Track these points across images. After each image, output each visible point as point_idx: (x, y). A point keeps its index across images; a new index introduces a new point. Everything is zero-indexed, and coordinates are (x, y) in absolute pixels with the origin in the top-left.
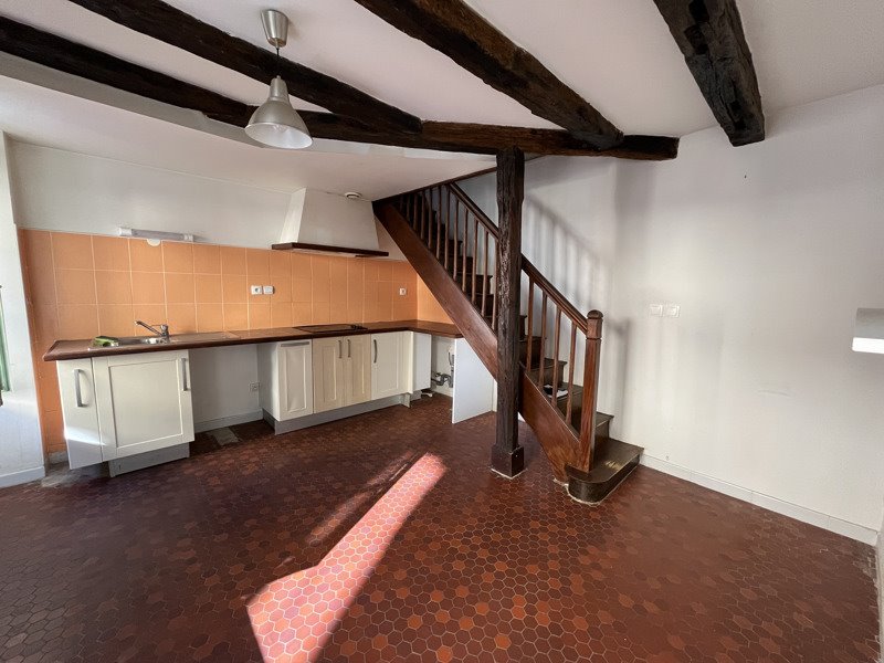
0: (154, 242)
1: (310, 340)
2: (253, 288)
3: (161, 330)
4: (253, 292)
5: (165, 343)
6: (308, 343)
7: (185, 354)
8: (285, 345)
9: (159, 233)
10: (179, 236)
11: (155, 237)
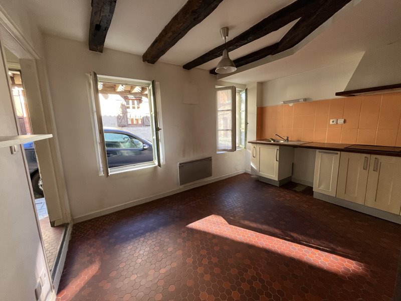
0: (291, 105)
1: (339, 152)
2: (331, 121)
3: (286, 138)
4: (331, 123)
5: (286, 143)
6: (337, 154)
7: (278, 147)
8: (323, 152)
9: (293, 101)
10: (297, 101)
11: (291, 103)
